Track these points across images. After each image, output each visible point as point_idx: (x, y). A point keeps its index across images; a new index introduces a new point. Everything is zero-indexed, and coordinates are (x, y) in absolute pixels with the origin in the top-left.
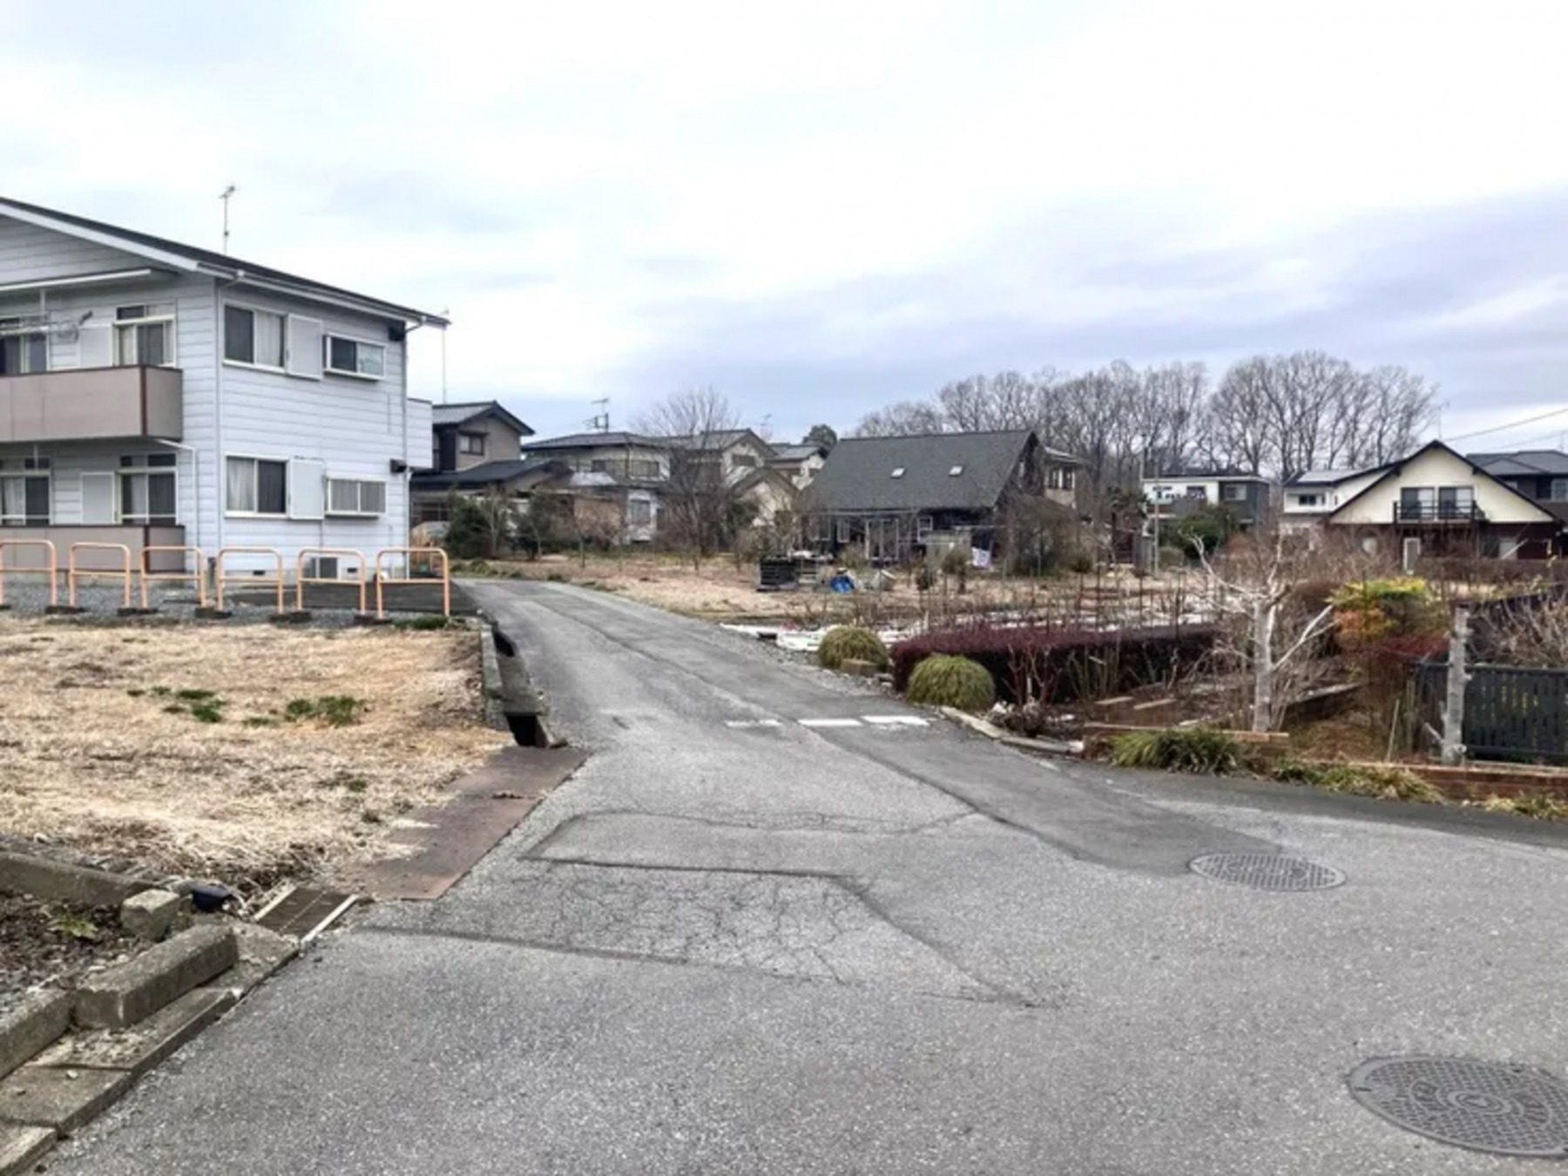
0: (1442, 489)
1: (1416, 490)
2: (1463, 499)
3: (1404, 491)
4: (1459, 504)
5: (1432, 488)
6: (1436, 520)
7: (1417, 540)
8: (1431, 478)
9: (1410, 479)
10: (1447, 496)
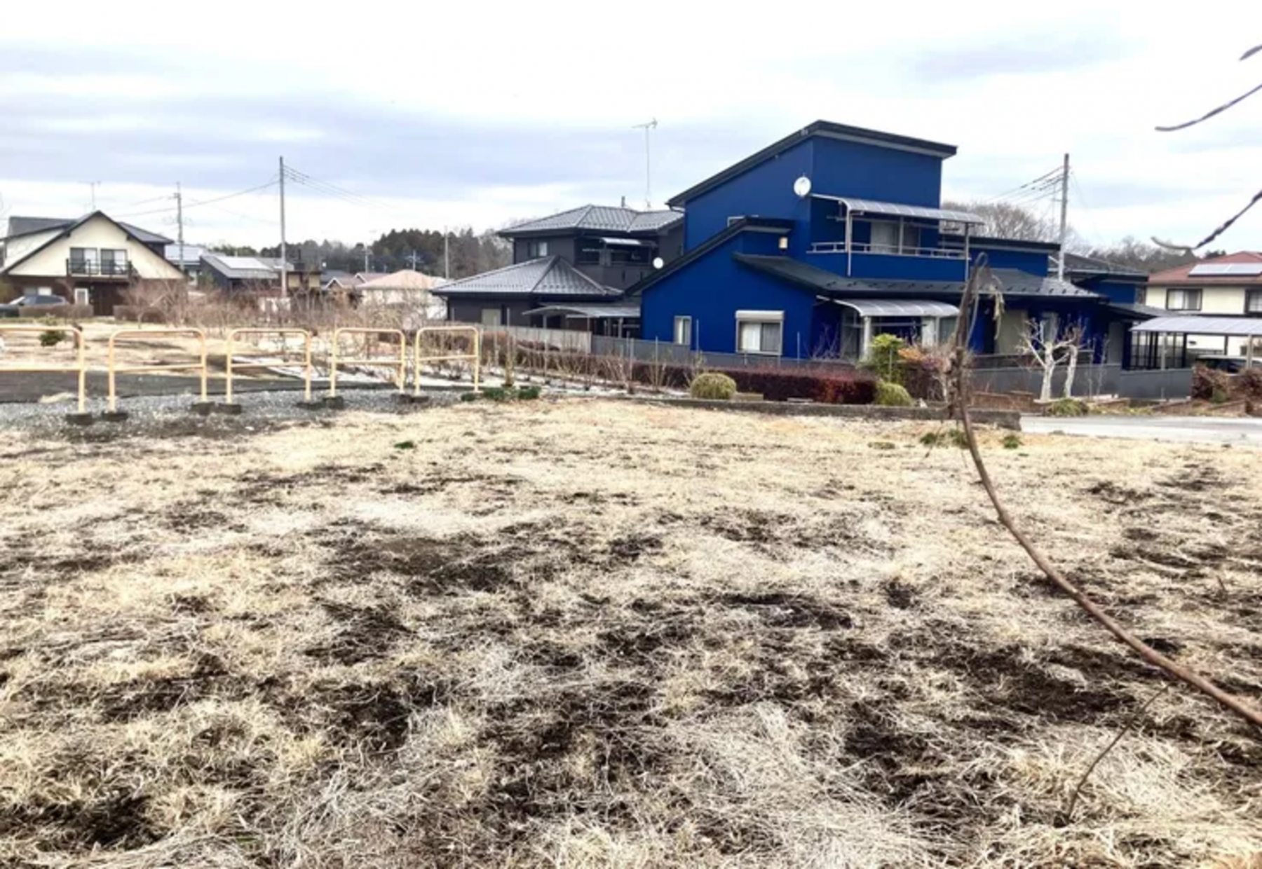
0: (103, 251)
1: (82, 250)
2: (120, 260)
3: (73, 250)
4: (118, 263)
5: (95, 249)
6: (100, 275)
7: (86, 291)
8: (95, 241)
9: (77, 240)
10: (108, 257)
